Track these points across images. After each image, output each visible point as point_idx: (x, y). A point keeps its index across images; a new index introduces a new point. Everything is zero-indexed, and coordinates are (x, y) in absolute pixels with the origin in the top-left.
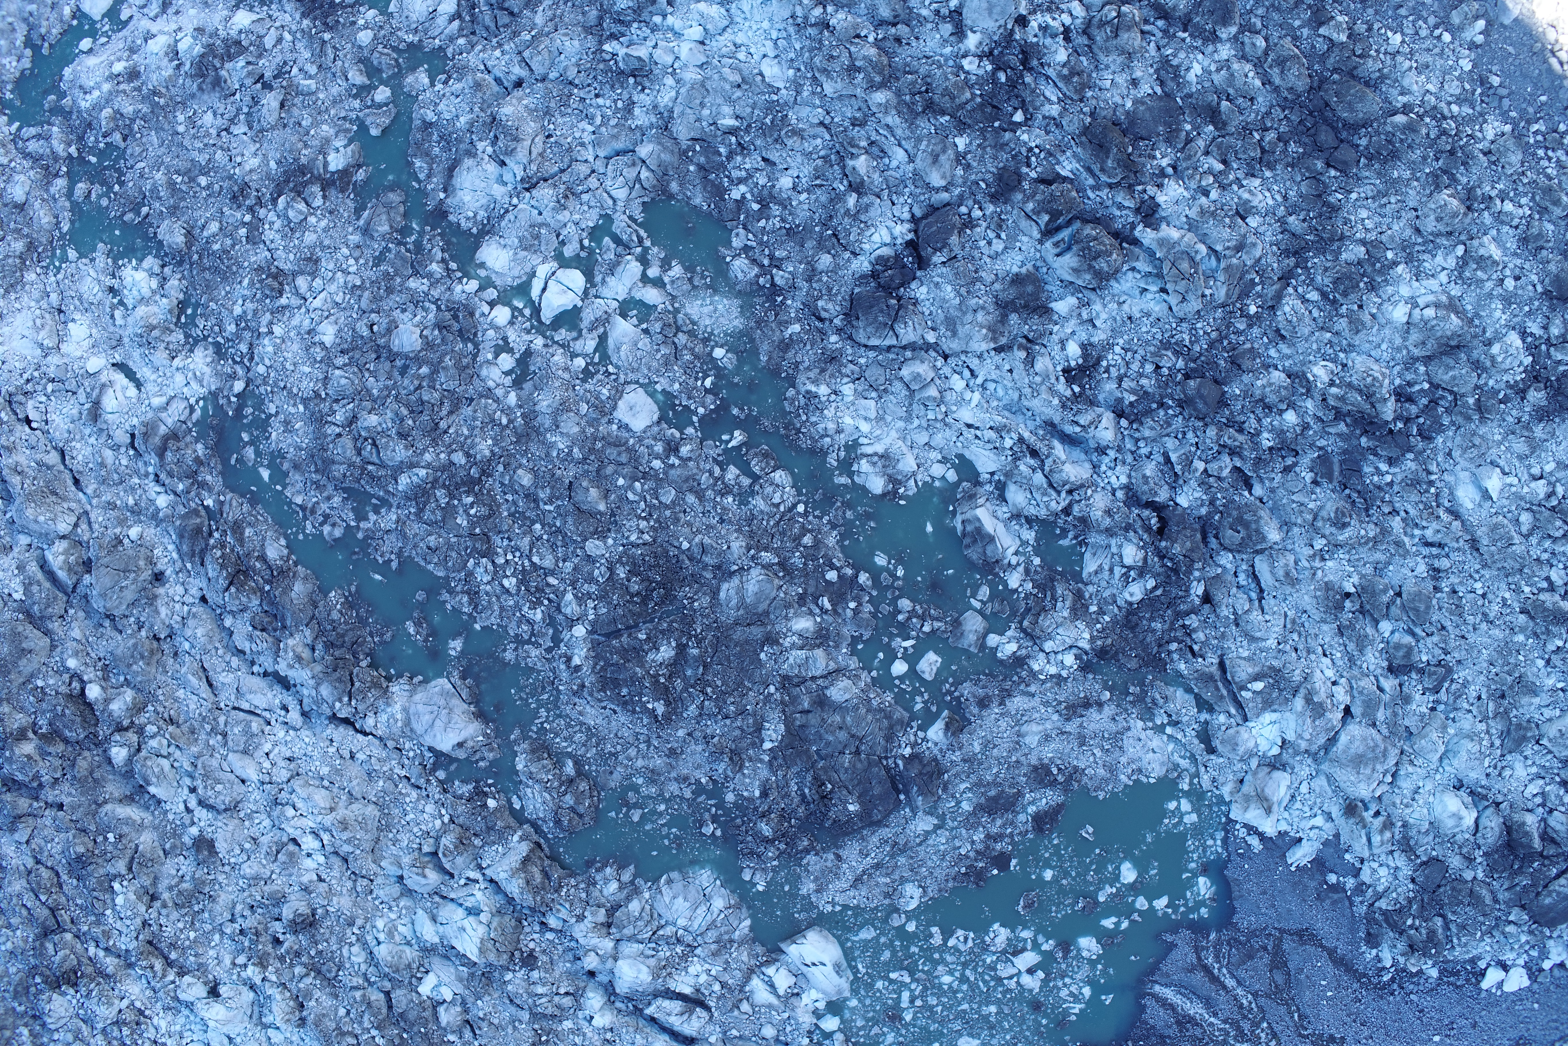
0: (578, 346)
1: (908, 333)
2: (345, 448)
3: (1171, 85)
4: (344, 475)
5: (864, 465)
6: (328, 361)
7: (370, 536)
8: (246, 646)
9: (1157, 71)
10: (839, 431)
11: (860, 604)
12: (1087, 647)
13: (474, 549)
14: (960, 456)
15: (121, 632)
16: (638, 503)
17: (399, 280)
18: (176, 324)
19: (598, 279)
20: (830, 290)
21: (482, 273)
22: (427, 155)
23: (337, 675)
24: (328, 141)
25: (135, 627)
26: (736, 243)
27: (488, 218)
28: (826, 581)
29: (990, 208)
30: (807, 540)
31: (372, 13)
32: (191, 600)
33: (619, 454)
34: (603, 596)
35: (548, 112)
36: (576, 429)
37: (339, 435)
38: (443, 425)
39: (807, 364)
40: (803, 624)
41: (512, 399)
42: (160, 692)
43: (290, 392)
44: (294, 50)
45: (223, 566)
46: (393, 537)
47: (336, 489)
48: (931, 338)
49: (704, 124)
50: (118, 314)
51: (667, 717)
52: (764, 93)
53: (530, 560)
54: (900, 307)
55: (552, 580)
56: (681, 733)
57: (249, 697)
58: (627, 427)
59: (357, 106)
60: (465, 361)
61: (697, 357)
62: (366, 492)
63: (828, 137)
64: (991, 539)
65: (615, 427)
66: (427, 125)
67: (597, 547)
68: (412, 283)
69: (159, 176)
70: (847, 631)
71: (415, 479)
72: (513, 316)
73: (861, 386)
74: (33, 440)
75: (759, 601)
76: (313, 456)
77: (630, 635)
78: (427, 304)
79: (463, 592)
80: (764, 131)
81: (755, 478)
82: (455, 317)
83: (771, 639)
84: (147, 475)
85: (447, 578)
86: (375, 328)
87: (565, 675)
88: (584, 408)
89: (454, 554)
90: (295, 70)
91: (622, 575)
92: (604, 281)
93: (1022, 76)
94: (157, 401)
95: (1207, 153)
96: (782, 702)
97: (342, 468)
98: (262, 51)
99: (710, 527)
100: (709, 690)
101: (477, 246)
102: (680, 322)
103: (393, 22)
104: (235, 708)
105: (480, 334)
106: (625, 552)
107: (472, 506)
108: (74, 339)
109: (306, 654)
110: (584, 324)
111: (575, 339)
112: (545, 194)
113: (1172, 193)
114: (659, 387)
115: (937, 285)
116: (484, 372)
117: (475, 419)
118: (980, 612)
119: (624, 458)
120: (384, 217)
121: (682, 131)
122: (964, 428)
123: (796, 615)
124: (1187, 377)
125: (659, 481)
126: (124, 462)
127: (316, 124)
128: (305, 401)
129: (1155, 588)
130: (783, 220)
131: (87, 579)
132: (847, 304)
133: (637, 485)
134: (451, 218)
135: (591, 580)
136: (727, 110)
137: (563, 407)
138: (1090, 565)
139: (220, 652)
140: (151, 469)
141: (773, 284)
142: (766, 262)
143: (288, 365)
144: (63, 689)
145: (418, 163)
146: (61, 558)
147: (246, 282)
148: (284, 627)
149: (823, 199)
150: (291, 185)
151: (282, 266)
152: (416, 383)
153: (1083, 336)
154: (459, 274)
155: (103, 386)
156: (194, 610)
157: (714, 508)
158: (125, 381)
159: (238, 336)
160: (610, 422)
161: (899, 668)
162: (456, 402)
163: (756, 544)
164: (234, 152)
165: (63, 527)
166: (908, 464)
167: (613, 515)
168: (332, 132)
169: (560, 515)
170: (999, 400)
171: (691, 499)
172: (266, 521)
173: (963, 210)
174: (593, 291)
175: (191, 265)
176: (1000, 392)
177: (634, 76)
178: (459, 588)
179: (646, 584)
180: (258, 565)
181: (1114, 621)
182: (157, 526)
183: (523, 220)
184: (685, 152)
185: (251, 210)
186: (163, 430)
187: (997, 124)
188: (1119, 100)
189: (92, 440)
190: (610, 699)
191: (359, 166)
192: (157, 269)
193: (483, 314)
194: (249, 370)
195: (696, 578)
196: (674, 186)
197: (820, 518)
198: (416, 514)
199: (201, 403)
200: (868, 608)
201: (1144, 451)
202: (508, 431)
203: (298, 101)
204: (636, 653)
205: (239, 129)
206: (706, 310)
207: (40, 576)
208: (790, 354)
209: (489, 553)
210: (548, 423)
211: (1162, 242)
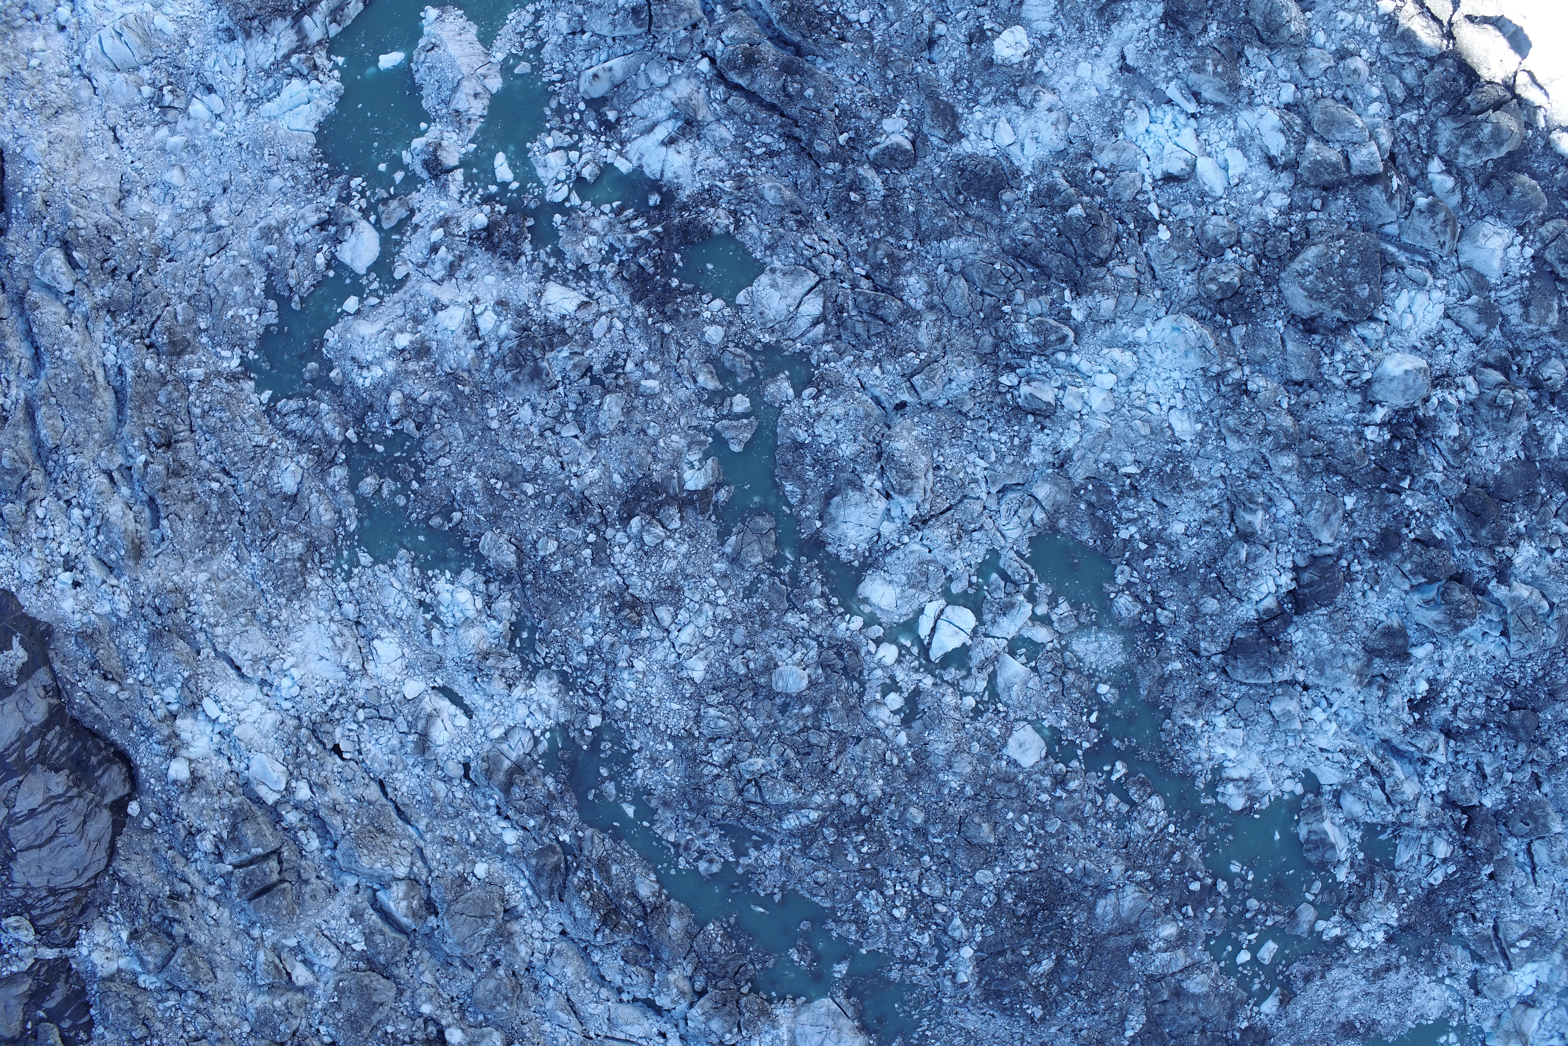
0: (968, 685)
1: (1283, 675)
2: (726, 790)
3: (1534, 451)
4: (724, 815)
5: (1230, 788)
6: (699, 698)
7: (750, 871)
8: (618, 980)
9: (1524, 437)
10: (1209, 759)
11: (1216, 907)
12: (1395, 924)
13: (864, 883)
14: (1307, 771)
15: (472, 969)
16: (1025, 833)
17: (775, 615)
18: (509, 648)
19: (988, 617)
20: (1213, 632)
21: (867, 609)
22: (800, 478)
23: (727, 1008)
24: (679, 454)
25: (488, 964)
26: (1121, 580)
27: (870, 550)
28: (1189, 891)
29: (1371, 564)
30: (1177, 857)
31: (718, 303)
32: (552, 936)
33: (1010, 790)
34: (990, 920)
35: (938, 444)
36: (969, 769)
37: (718, 776)
38: (832, 766)
39: (1183, 697)
40: (1169, 930)
41: (903, 738)
42: (526, 1029)
43: (656, 729)
44: (625, 339)
45: (594, 909)
46: (776, 872)
47: (711, 826)
48: (1301, 677)
49: (1101, 465)
50: (435, 633)
51: (1043, 1019)
52: (1167, 443)
53: (920, 890)
54: (1281, 652)
55: (941, 908)
56: (1053, 1030)
57: (624, 1028)
58: (1015, 763)
59: (711, 415)
60: (853, 701)
61: (1083, 694)
62: (745, 828)
63: (1222, 486)
64: (1333, 846)
65: (1004, 763)
66: (798, 446)
67: (986, 876)
68: (791, 618)
69: (472, 478)
70: (1203, 931)
71: (805, 821)
72: (900, 654)
73: (1232, 716)
74: (348, 774)
75: (1132, 914)
76: (685, 794)
77: (1013, 952)
78: (807, 641)
79: (850, 921)
80: (1161, 477)
81: (1133, 804)
82: (840, 655)
83: (1141, 946)
84: (487, 808)
85: (833, 909)
86: (752, 665)
87: (949, 990)
88: (976, 747)
89: (842, 888)
90: (630, 366)
91: (1010, 901)
92: (994, 622)
93: (1415, 446)
94: (496, 733)
95: (1556, 515)
96: (1146, 997)
97: (721, 810)
98: (588, 339)
99: (1090, 851)
100: (1083, 993)
101: (859, 580)
102: (1067, 660)
103: (744, 316)
104: (606, 1037)
105: (866, 673)
106: (1011, 879)
107: (862, 843)
108: (383, 660)
109: (685, 986)
110: (974, 663)
111: (964, 678)
112: (939, 534)
113: (1525, 554)
114: (1046, 724)
115: (1312, 631)
116: (873, 713)
117: (864, 760)
118: (1312, 903)
119: (1014, 794)
120: (756, 547)
121: (1079, 473)
122: (1318, 752)
123: (1163, 923)
124: (1512, 707)
125: (1046, 812)
126: (460, 795)
127: (664, 433)
128: (673, 738)
129: (1455, 873)
130: (1168, 560)
131: (432, 921)
132: (1227, 645)
133: (1026, 817)
134: (829, 549)
135: (979, 905)
136: (1129, 457)
137: (958, 749)
138: (1403, 855)
139: (588, 985)
140: (492, 802)
141: (1156, 621)
142: (1149, 599)
143: (654, 702)
144: (419, 1035)
145: (789, 488)
146: (403, 904)
147: (597, 610)
148: (658, 959)
149: (1212, 543)
150: (644, 505)
151: (637, 593)
152: (801, 724)
153: (1431, 673)
154: (841, 610)
155: (430, 716)
156: (558, 946)
157: (1095, 833)
158: (453, 709)
159: (590, 667)
160: (999, 758)
161: (1244, 957)
162: (843, 741)
163: (1132, 865)
164: (565, 458)
165: (401, 871)
166: (1267, 785)
167: (1000, 844)
168: (683, 442)
169: (949, 846)
170: (1347, 724)
171: (1075, 827)
172: (632, 856)
173: (1344, 563)
174: (982, 629)
175: (524, 584)
176: (1350, 718)
177: (1033, 414)
178: (845, 918)
179: (1031, 907)
180: (630, 903)
181: (1417, 899)
182: (503, 860)
183: (912, 559)
184: (1076, 491)
185: (594, 528)
186: (507, 764)
187: (1383, 486)
188: (1489, 466)
189: (418, 770)
190: (992, 1007)
191: (719, 485)
192: (481, 587)
193: (869, 652)
194: (604, 703)
195: (1075, 897)
196: (1063, 523)
197: (1187, 835)
198: (800, 850)
199: (548, 735)
200: (1222, 909)
201: (1462, 762)
202: (899, 771)
203: (639, 402)
204: (1020, 968)
205: (569, 431)
206: (1092, 646)
207: (380, 924)
208: (1169, 688)
209: (880, 887)
210: (941, 763)
211: (1514, 600)
